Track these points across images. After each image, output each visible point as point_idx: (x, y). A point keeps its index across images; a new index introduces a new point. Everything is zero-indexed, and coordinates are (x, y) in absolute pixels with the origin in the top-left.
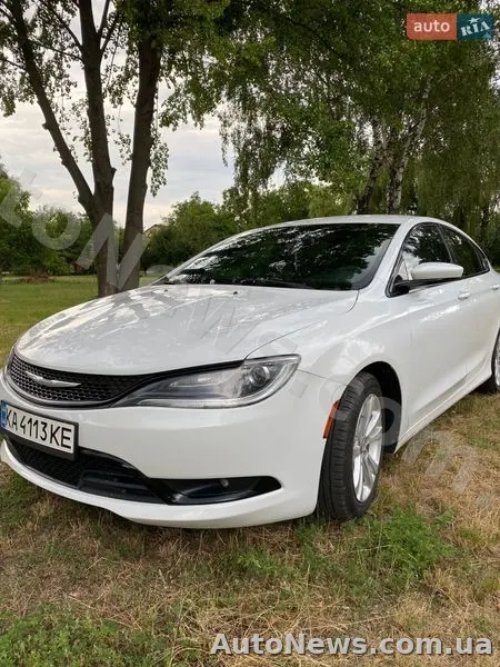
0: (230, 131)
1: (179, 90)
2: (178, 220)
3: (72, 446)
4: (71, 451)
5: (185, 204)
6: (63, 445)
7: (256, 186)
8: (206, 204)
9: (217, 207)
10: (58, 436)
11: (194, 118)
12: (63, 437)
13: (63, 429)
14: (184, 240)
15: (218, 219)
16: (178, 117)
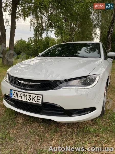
0: (32, 23)
1: (20, 10)
2: (17, 44)
3: (41, 102)
4: (41, 103)
5: (19, 41)
6: (37, 102)
7: (39, 37)
8: (24, 41)
9: (27, 42)
10: (36, 99)
11: (23, 18)
12: (37, 99)
13: (37, 97)
14: (19, 49)
15: (27, 45)
16: (19, 17)
